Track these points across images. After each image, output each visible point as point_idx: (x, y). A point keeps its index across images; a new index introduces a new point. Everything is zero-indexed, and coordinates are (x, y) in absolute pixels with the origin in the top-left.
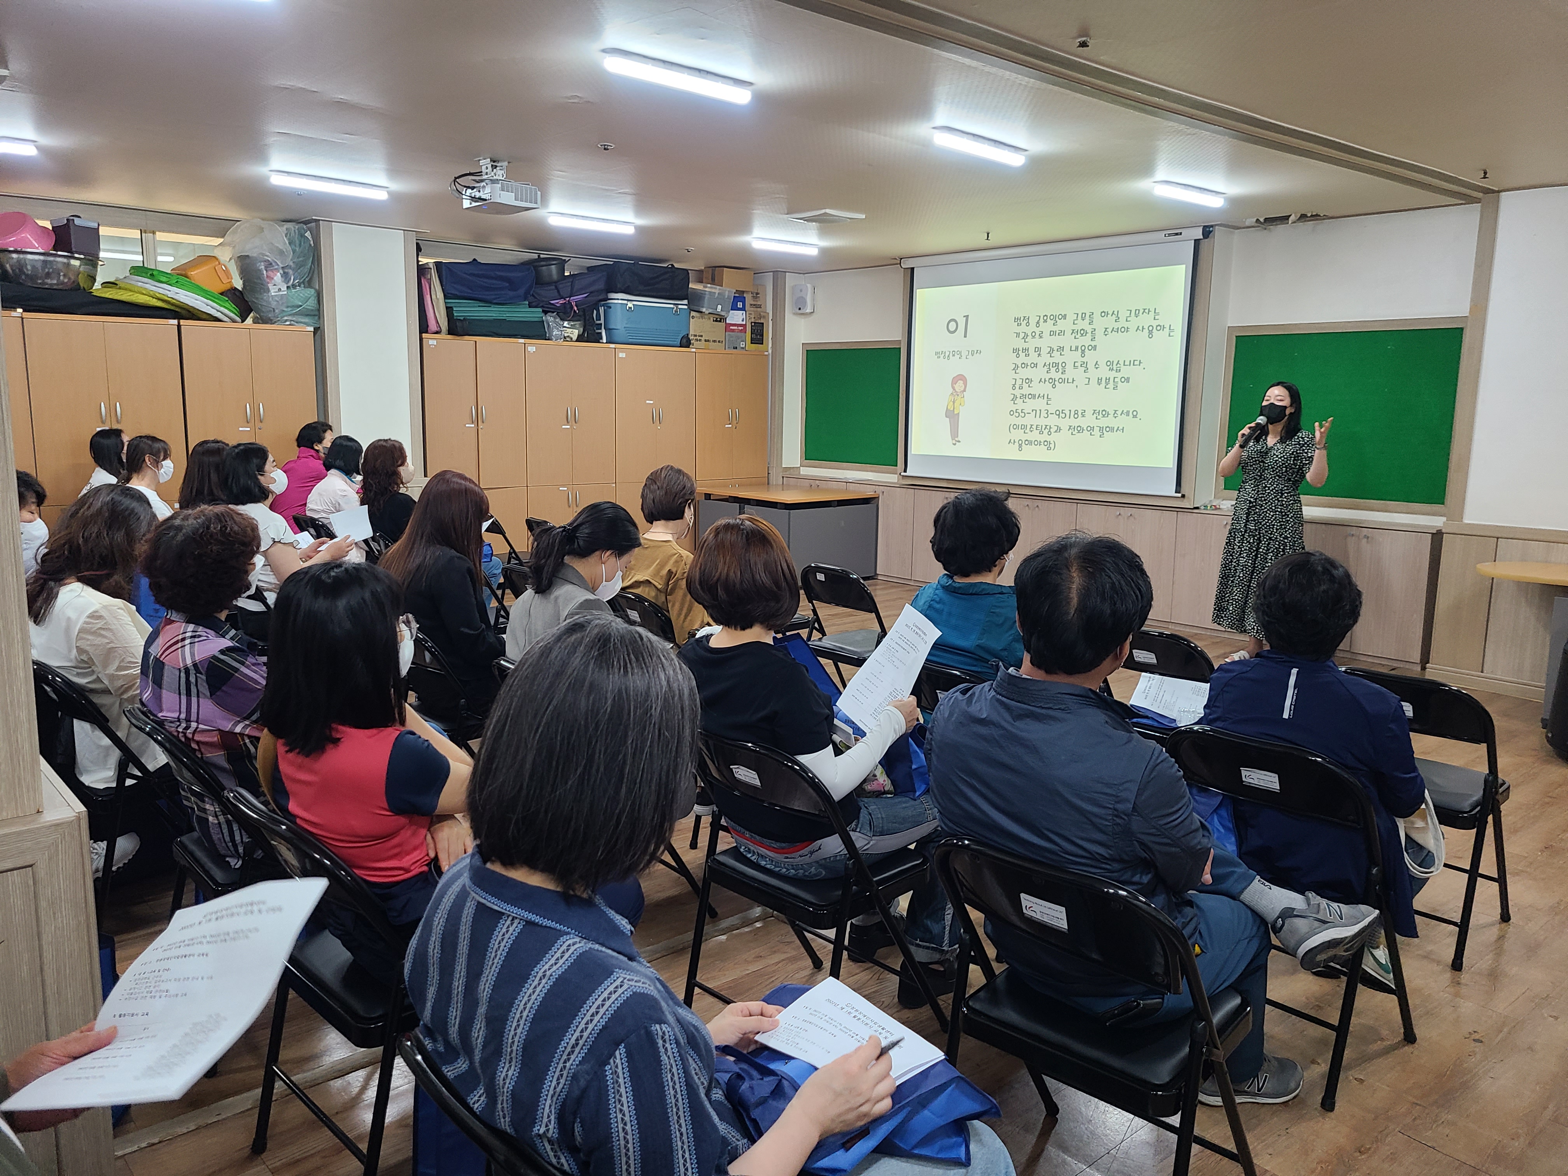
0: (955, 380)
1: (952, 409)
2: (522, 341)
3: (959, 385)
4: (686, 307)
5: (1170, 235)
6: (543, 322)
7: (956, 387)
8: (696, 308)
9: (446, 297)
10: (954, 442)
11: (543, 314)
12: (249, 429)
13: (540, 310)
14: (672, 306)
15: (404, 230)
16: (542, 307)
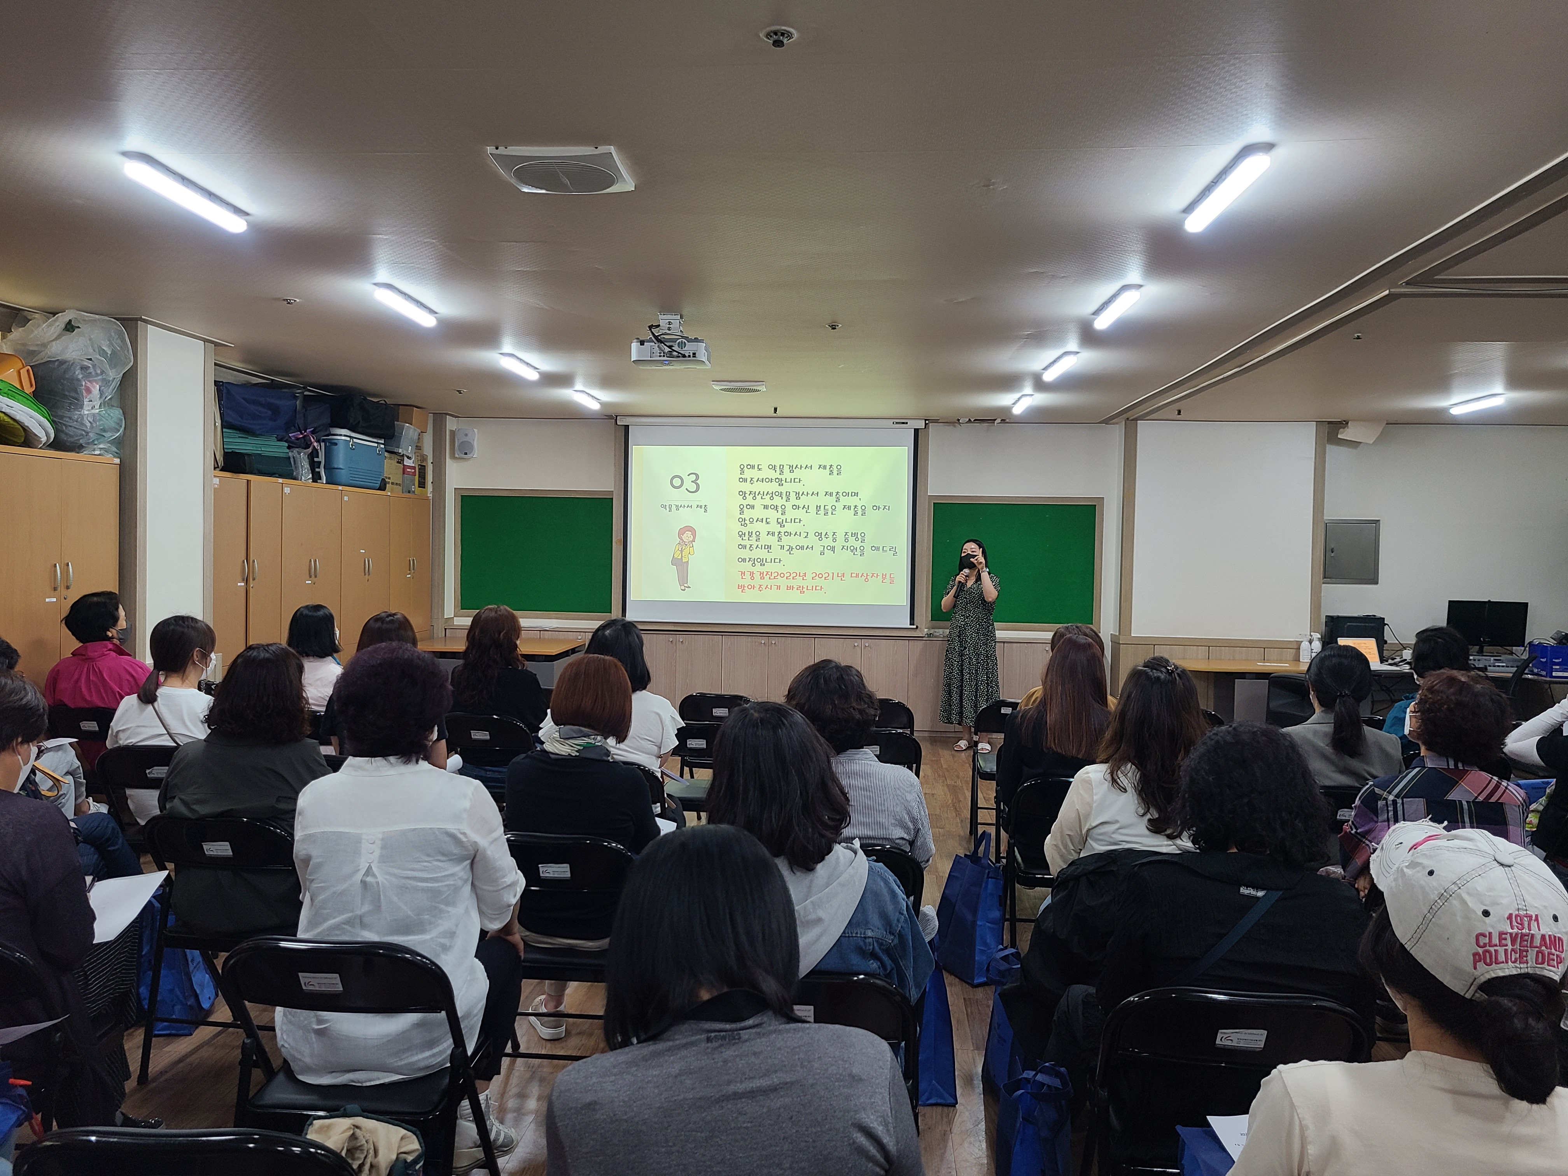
0: (682, 532)
1: (680, 557)
2: (280, 480)
3: (688, 536)
4: (382, 446)
5: (897, 423)
6: (289, 458)
7: (684, 537)
8: (390, 448)
9: (223, 427)
10: (683, 588)
11: (288, 451)
12: (55, 600)
13: (286, 445)
14: (376, 445)
15: (205, 340)
16: (285, 441)
